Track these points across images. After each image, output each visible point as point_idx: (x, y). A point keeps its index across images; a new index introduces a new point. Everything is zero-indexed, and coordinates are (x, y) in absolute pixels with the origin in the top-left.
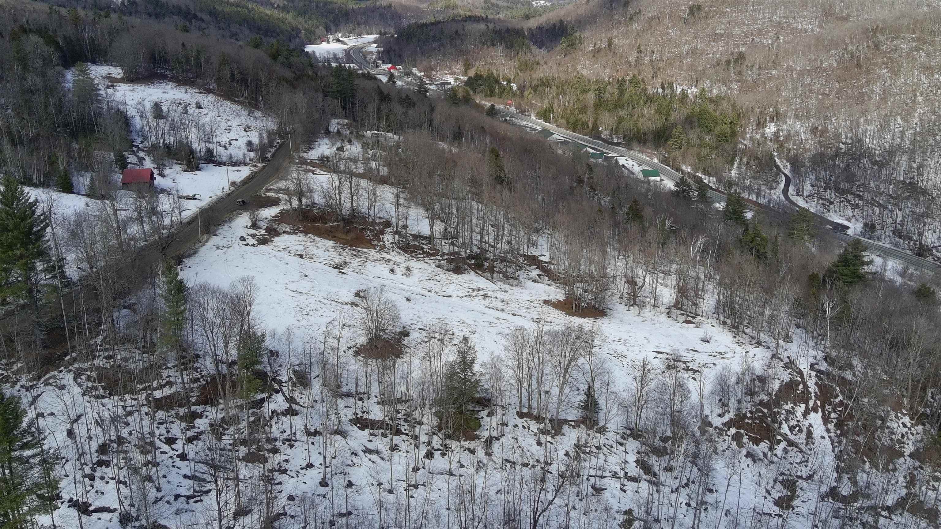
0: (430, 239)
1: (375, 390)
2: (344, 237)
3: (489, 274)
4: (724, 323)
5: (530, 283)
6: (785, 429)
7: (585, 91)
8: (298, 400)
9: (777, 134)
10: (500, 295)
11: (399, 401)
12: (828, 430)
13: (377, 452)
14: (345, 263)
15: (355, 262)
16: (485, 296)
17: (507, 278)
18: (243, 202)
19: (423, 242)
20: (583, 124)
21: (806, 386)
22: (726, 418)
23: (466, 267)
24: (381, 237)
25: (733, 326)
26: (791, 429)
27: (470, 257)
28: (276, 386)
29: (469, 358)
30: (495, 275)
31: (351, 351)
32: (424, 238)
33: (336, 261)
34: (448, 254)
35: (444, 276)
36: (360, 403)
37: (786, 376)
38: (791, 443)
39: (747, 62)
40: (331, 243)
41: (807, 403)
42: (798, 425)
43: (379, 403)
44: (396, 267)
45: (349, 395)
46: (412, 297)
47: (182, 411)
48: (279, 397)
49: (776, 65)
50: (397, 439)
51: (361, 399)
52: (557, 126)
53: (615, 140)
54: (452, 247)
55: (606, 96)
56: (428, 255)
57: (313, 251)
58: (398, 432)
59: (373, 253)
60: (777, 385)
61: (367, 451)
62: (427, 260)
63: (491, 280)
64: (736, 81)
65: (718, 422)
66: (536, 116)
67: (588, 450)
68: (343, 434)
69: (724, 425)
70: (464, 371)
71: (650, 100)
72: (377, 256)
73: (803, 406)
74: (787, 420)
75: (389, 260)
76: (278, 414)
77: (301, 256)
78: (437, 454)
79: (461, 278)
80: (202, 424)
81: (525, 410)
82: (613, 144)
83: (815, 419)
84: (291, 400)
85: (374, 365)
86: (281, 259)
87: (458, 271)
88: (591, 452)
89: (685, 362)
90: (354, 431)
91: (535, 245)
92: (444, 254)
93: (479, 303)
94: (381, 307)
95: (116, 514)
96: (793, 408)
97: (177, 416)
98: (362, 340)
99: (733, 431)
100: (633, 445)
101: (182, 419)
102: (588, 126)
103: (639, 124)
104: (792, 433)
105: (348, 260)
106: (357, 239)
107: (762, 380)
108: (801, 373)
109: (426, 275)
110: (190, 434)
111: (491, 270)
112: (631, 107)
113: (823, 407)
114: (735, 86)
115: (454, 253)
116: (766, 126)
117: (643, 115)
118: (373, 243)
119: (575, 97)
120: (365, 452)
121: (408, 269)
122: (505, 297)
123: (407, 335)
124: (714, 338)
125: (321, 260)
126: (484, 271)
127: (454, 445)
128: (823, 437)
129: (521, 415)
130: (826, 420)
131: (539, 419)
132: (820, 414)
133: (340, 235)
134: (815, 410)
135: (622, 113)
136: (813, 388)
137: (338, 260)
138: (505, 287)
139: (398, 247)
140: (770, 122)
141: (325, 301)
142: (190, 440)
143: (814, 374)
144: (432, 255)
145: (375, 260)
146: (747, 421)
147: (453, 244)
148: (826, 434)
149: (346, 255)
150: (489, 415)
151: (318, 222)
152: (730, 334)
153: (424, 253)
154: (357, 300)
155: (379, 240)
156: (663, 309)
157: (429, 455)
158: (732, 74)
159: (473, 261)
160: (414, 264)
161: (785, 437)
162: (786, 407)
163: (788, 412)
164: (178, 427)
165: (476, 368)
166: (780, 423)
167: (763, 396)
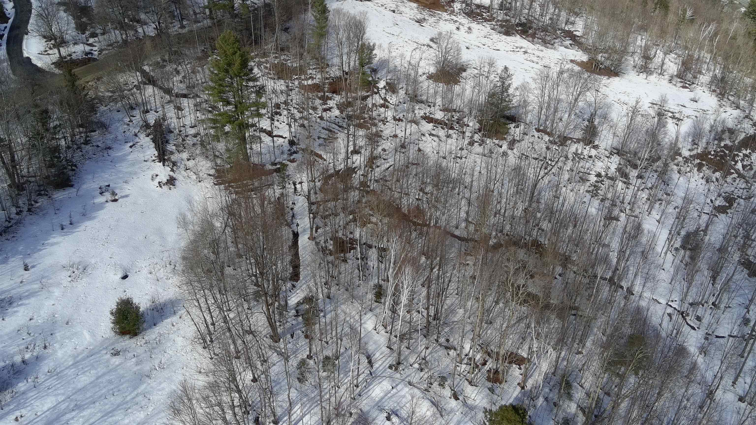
0: (488, 9)
1: (439, 101)
3: (531, 39)
4: (714, 91)
5: (563, 48)
6: (739, 166)
8: (389, 100)
10: (537, 53)
11: (455, 111)
13: (438, 136)
14: (424, 19)
15: (432, 20)
16: (525, 52)
17: (545, 43)
19: (484, 11)
22: (694, 153)
23: (514, 32)
24: (452, 4)
25: (720, 94)
26: (744, 167)
27: (518, 25)
28: (376, 90)
29: (507, 83)
30: (536, 40)
31: (425, 76)
32: (485, 8)
33: (418, 17)
34: (501, 21)
35: (495, 36)
36: (429, 109)
37: (751, 131)
38: (741, 176)
40: (415, 5)
43: (441, 110)
44: (461, 26)
45: (422, 102)
46: (470, 47)
47: (320, 94)
48: (377, 97)
50: (451, 132)
51: (429, 106)
54: (505, 17)
56: (486, 20)
57: (402, 9)
58: (452, 128)
59: (445, 15)
60: (741, 137)
61: (431, 135)
62: (484, 24)
63: (533, 42)
65: (687, 154)
67: (582, 157)
68: (417, 123)
69: (691, 156)
70: (503, 92)
72: (448, 17)
74: (742, 160)
75: (456, 21)
76: (376, 106)
77: (394, 11)
78: (476, 144)
79: (509, 39)
80: (331, 103)
81: (542, 128)
84: (385, 100)
85: (440, 88)
86: (380, 12)
87: (507, 33)
88: (584, 158)
89: (672, 113)
90: (424, 122)
91: (573, 23)
92: (498, 20)
93: (520, 56)
94: (449, 46)
95: (286, 140)
96: (750, 153)
97: (317, 96)
98: (432, 70)
99: (697, 161)
100: (616, 159)
101: (320, 98)
104: (744, 169)
105: (426, 18)
106: (434, 4)
107: (731, 131)
109: (483, 33)
110: (325, 107)
111: (533, 36)
115: (507, 21)
118: (446, 8)
120: (430, 135)
121: (469, 28)
122: (541, 54)
123: (465, 70)
124: (701, 99)
125: (408, 15)
126: (527, 36)
127: (488, 141)
129: (538, 130)
131: (549, 134)
137: (419, 16)
138: (541, 48)
139: (464, 13)
141: (410, 42)
142: (325, 110)
144: (489, 21)
145: (446, 20)
146: (709, 156)
147: (506, 14)
149: (426, 14)
150: (516, 127)
152: (716, 99)
153: (483, 18)
154: (431, 44)
155: (451, 7)
156: (667, 77)
157: (471, 143)
159: (520, 28)
160: (474, 26)
161: (737, 171)
162: (744, 152)
163: (745, 155)
164: (318, 102)
165: (511, 91)
166: (736, 162)
167: (728, 142)
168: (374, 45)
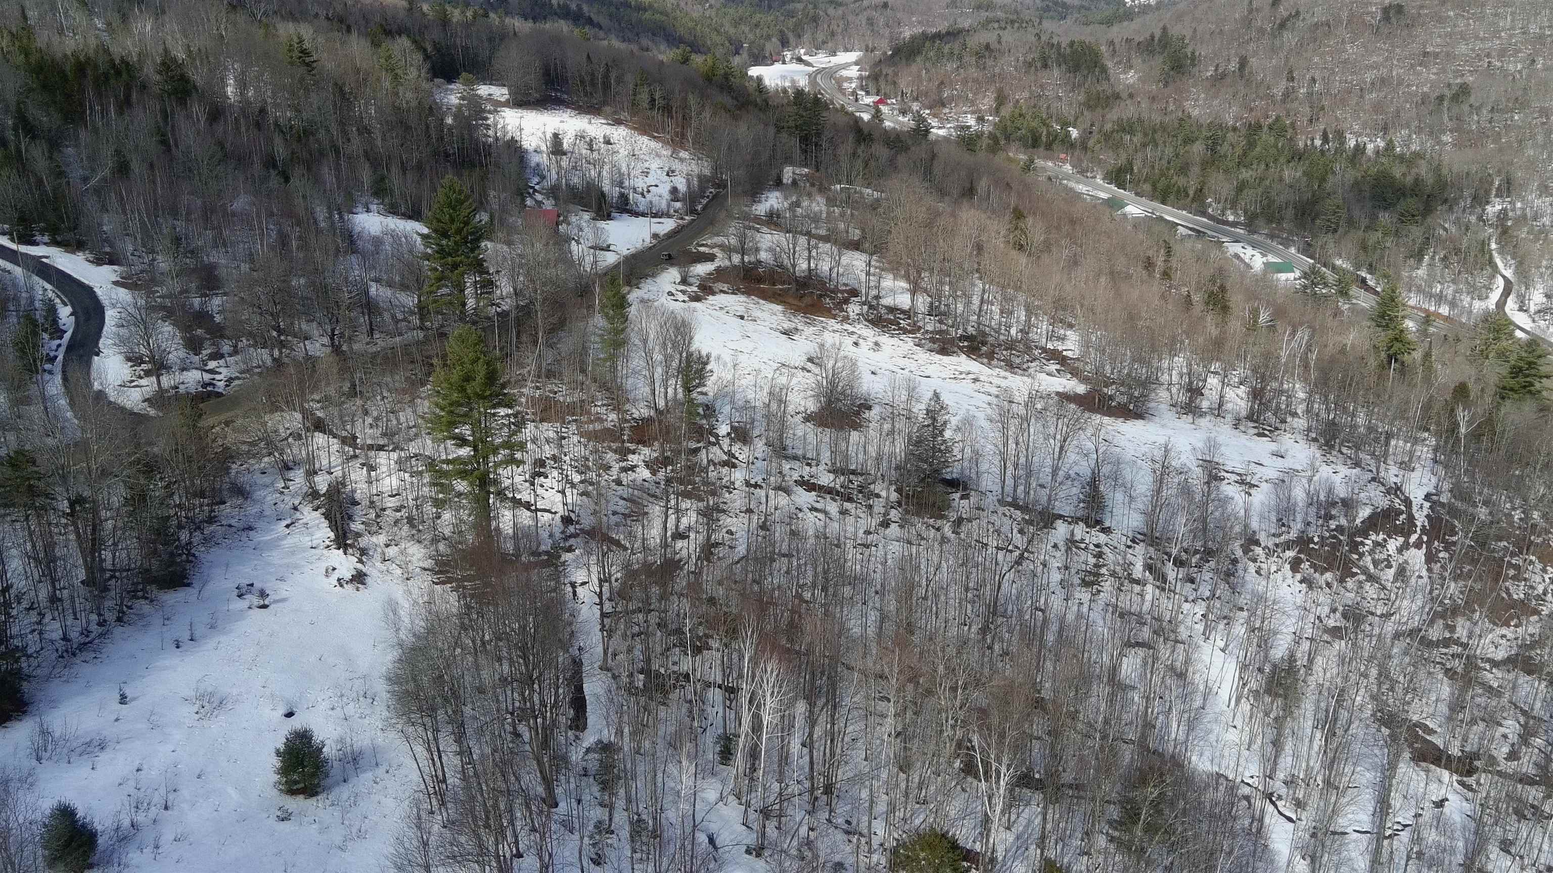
0: (908, 314)
1: (826, 456)
2: (796, 302)
3: (985, 360)
4: (1315, 440)
5: (1043, 375)
6: (1367, 561)
7: (1189, 141)
8: (737, 455)
9: (1503, 216)
10: (997, 381)
11: (853, 472)
12: (1429, 570)
13: (825, 513)
14: (797, 329)
15: (809, 331)
16: (976, 380)
17: (1011, 366)
18: (669, 255)
19: (901, 316)
20: (1178, 191)
21: (1411, 518)
22: (1283, 538)
23: (956, 349)
24: (845, 307)
25: (1327, 444)
26: (1375, 563)
27: (963, 338)
28: (712, 439)
29: (941, 419)
30: (995, 362)
31: (800, 416)
32: (903, 312)
33: (785, 326)
34: (931, 332)
35: (923, 356)
36: (808, 468)
37: (1383, 502)
38: (1371, 578)
39: (1472, 100)
40: (780, 308)
41: (1407, 536)
42: (1387, 560)
43: (829, 472)
44: (861, 341)
45: (795, 458)
46: (878, 371)
47: (614, 446)
48: (715, 449)
49: (1521, 103)
50: (847, 505)
51: (809, 464)
52: (1137, 194)
53: (1231, 218)
54: (938, 325)
55: (1224, 149)
56: (905, 331)
57: (756, 313)
58: (850, 500)
59: (832, 323)
60: (1366, 512)
61: (813, 509)
62: (903, 337)
63: (989, 365)
64: (1451, 131)
65: (1269, 541)
66: (1103, 179)
67: (1083, 546)
68: (787, 491)
69: (1278, 545)
70: (934, 437)
71: (1297, 156)
72: (838, 326)
73: (1401, 540)
74: (1372, 552)
75: (853, 333)
76: (715, 464)
77: (742, 318)
78: (893, 526)
79: (946, 359)
80: (633, 459)
81: (1009, 499)
82: (1226, 223)
83: (1416, 557)
84: (730, 454)
85: (827, 435)
86: (718, 319)
87: (943, 351)
88: (1087, 548)
89: (1240, 475)
90: (800, 490)
91: (1062, 339)
92: (927, 332)
93: (967, 386)
94: (839, 364)
95: (558, 517)
96: (1385, 540)
97: (610, 448)
98: (812, 406)
99: (1290, 554)
100: (1143, 550)
101: (615, 452)
102: (1187, 195)
103: (1273, 193)
104: (1375, 567)
105: (800, 327)
106: (812, 306)
107: (1348, 504)
108: (1408, 502)
109: (900, 352)
110: (624, 464)
111: (990, 356)
112: (1263, 166)
113: (1429, 544)
114: (1447, 138)
115: (940, 332)
116: (1488, 203)
117: (1281, 180)
118: (833, 312)
119: (1171, 149)
120: (810, 510)
121: (877, 344)
122: (1003, 383)
123: (869, 408)
124: (1290, 453)
125: (767, 324)
126: (980, 356)
127: (915, 519)
128: (1420, 577)
129: (1002, 502)
130: (1430, 558)
131: (1024, 509)
132: (1424, 550)
133: (791, 300)
134: (1418, 545)
135: (1246, 174)
136: (1421, 521)
137: (787, 325)
138: (1003, 373)
139: (866, 320)
140: (1497, 196)
141: (771, 363)
142: (625, 470)
143: (1427, 505)
144: (910, 332)
145: (834, 331)
146: (1311, 546)
147: (941, 322)
148: (1424, 573)
149: (798, 321)
150: (963, 497)
151: (764, 282)
152: (1318, 452)
153: (900, 329)
154: (809, 365)
155: (842, 310)
156: (1229, 417)
157: (885, 524)
158: (1446, 118)
159: (966, 344)
160: (885, 339)
161: (1365, 571)
162: (1373, 537)
163: (1376, 544)
164: (610, 457)
165: (948, 434)
166: (1361, 555)
167: (1343, 522)
168: (708, 356)
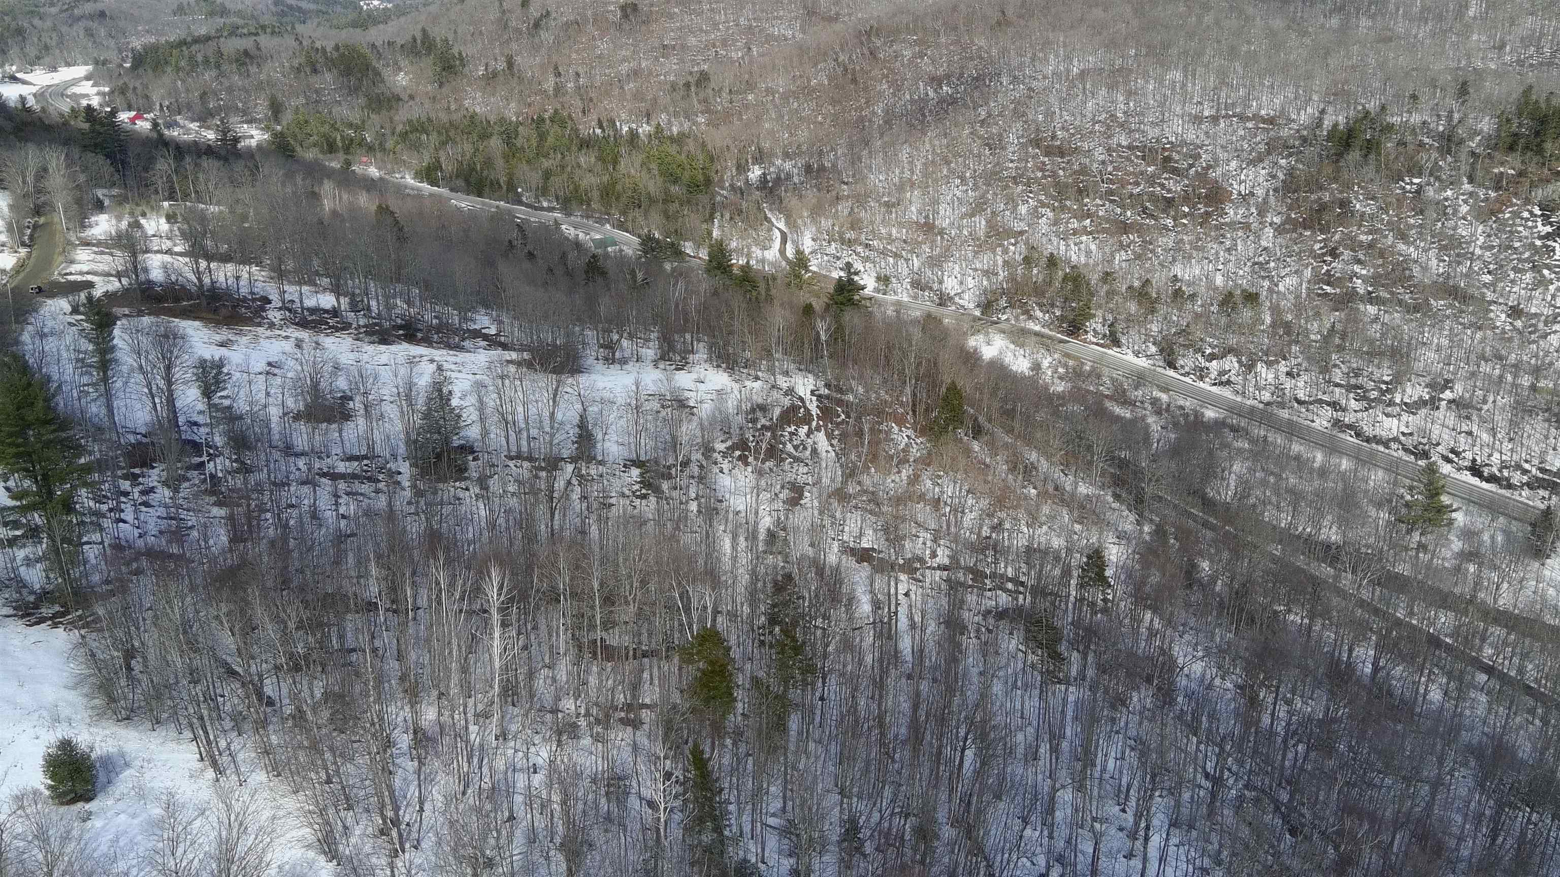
0: (335, 312)
2: (211, 316)
3: (427, 344)
4: (718, 366)
5: (481, 350)
6: (789, 448)
7: (485, 136)
9: (763, 179)
10: (450, 359)
11: (365, 457)
12: (832, 445)
13: (363, 494)
14: (231, 340)
15: (243, 340)
16: (431, 361)
17: (451, 347)
18: (40, 288)
19: (326, 316)
20: (492, 184)
21: (808, 411)
22: (729, 443)
23: (395, 338)
24: (264, 314)
25: (728, 368)
26: (796, 448)
27: (395, 328)
30: (435, 345)
31: (288, 417)
32: (326, 312)
34: (363, 327)
35: (368, 348)
36: (322, 462)
37: (787, 402)
38: (797, 460)
39: (713, 85)
41: (809, 423)
42: (802, 444)
43: (344, 461)
44: (301, 343)
45: (305, 454)
47: (120, 473)
49: (750, 86)
50: (377, 485)
51: (321, 458)
52: (452, 190)
53: (545, 204)
54: (366, 319)
55: (519, 142)
56: (338, 329)
58: (376, 480)
59: (260, 330)
60: (777, 412)
61: (349, 494)
62: (338, 334)
63: (432, 348)
64: (702, 112)
65: (721, 447)
66: (414, 179)
68: (316, 484)
69: (727, 448)
70: (441, 406)
71: (586, 144)
72: (269, 333)
73: (806, 427)
74: (791, 440)
75: (287, 337)
79: (391, 348)
80: (147, 482)
81: (513, 453)
82: (542, 209)
83: (821, 438)
87: (384, 341)
88: (593, 479)
89: (680, 401)
90: (326, 481)
91: (473, 319)
92: (359, 326)
95: (107, 546)
96: (796, 430)
97: (116, 476)
98: (297, 406)
99: (738, 453)
100: (635, 472)
101: (122, 478)
102: (500, 187)
103: (577, 179)
104: (797, 451)
106: (231, 317)
107: (763, 408)
108: (801, 399)
109: (345, 347)
110: (140, 488)
111: (428, 340)
112: (559, 156)
113: (826, 426)
114: (701, 119)
115: (373, 325)
116: (749, 170)
117: (579, 166)
118: (256, 321)
119: (471, 146)
121: (318, 343)
122: (458, 360)
123: (350, 399)
124: (707, 379)
125: (199, 339)
126: (419, 341)
127: (443, 486)
128: (827, 451)
129: (511, 458)
130: (830, 436)
131: (530, 459)
132: (823, 431)
133: (204, 315)
134: (818, 429)
135: (546, 164)
136: (815, 411)
137: (218, 338)
138: (451, 353)
139: (292, 324)
140: (753, 164)
142: (145, 493)
143: (814, 398)
144: (342, 329)
145: (268, 338)
148: (830, 448)
149: (227, 333)
150: (474, 459)
151: (167, 301)
152: (726, 375)
153: (330, 327)
155: (263, 318)
156: (649, 362)
157: (419, 494)
158: (696, 103)
159: (401, 332)
161: (790, 455)
162: (789, 430)
163: (791, 434)
164: (123, 484)
166: (784, 444)
167: (763, 421)
168: (220, 363)
